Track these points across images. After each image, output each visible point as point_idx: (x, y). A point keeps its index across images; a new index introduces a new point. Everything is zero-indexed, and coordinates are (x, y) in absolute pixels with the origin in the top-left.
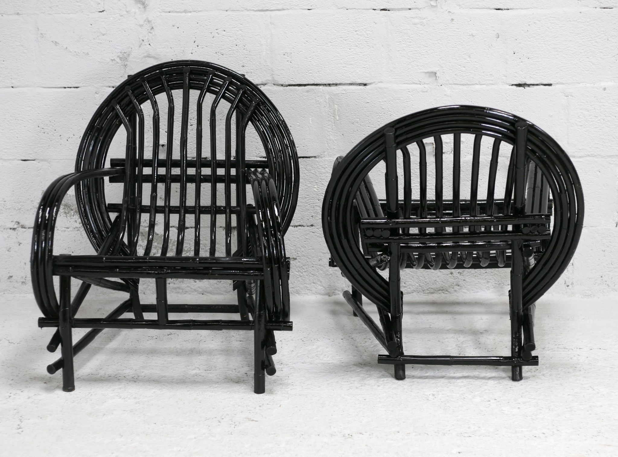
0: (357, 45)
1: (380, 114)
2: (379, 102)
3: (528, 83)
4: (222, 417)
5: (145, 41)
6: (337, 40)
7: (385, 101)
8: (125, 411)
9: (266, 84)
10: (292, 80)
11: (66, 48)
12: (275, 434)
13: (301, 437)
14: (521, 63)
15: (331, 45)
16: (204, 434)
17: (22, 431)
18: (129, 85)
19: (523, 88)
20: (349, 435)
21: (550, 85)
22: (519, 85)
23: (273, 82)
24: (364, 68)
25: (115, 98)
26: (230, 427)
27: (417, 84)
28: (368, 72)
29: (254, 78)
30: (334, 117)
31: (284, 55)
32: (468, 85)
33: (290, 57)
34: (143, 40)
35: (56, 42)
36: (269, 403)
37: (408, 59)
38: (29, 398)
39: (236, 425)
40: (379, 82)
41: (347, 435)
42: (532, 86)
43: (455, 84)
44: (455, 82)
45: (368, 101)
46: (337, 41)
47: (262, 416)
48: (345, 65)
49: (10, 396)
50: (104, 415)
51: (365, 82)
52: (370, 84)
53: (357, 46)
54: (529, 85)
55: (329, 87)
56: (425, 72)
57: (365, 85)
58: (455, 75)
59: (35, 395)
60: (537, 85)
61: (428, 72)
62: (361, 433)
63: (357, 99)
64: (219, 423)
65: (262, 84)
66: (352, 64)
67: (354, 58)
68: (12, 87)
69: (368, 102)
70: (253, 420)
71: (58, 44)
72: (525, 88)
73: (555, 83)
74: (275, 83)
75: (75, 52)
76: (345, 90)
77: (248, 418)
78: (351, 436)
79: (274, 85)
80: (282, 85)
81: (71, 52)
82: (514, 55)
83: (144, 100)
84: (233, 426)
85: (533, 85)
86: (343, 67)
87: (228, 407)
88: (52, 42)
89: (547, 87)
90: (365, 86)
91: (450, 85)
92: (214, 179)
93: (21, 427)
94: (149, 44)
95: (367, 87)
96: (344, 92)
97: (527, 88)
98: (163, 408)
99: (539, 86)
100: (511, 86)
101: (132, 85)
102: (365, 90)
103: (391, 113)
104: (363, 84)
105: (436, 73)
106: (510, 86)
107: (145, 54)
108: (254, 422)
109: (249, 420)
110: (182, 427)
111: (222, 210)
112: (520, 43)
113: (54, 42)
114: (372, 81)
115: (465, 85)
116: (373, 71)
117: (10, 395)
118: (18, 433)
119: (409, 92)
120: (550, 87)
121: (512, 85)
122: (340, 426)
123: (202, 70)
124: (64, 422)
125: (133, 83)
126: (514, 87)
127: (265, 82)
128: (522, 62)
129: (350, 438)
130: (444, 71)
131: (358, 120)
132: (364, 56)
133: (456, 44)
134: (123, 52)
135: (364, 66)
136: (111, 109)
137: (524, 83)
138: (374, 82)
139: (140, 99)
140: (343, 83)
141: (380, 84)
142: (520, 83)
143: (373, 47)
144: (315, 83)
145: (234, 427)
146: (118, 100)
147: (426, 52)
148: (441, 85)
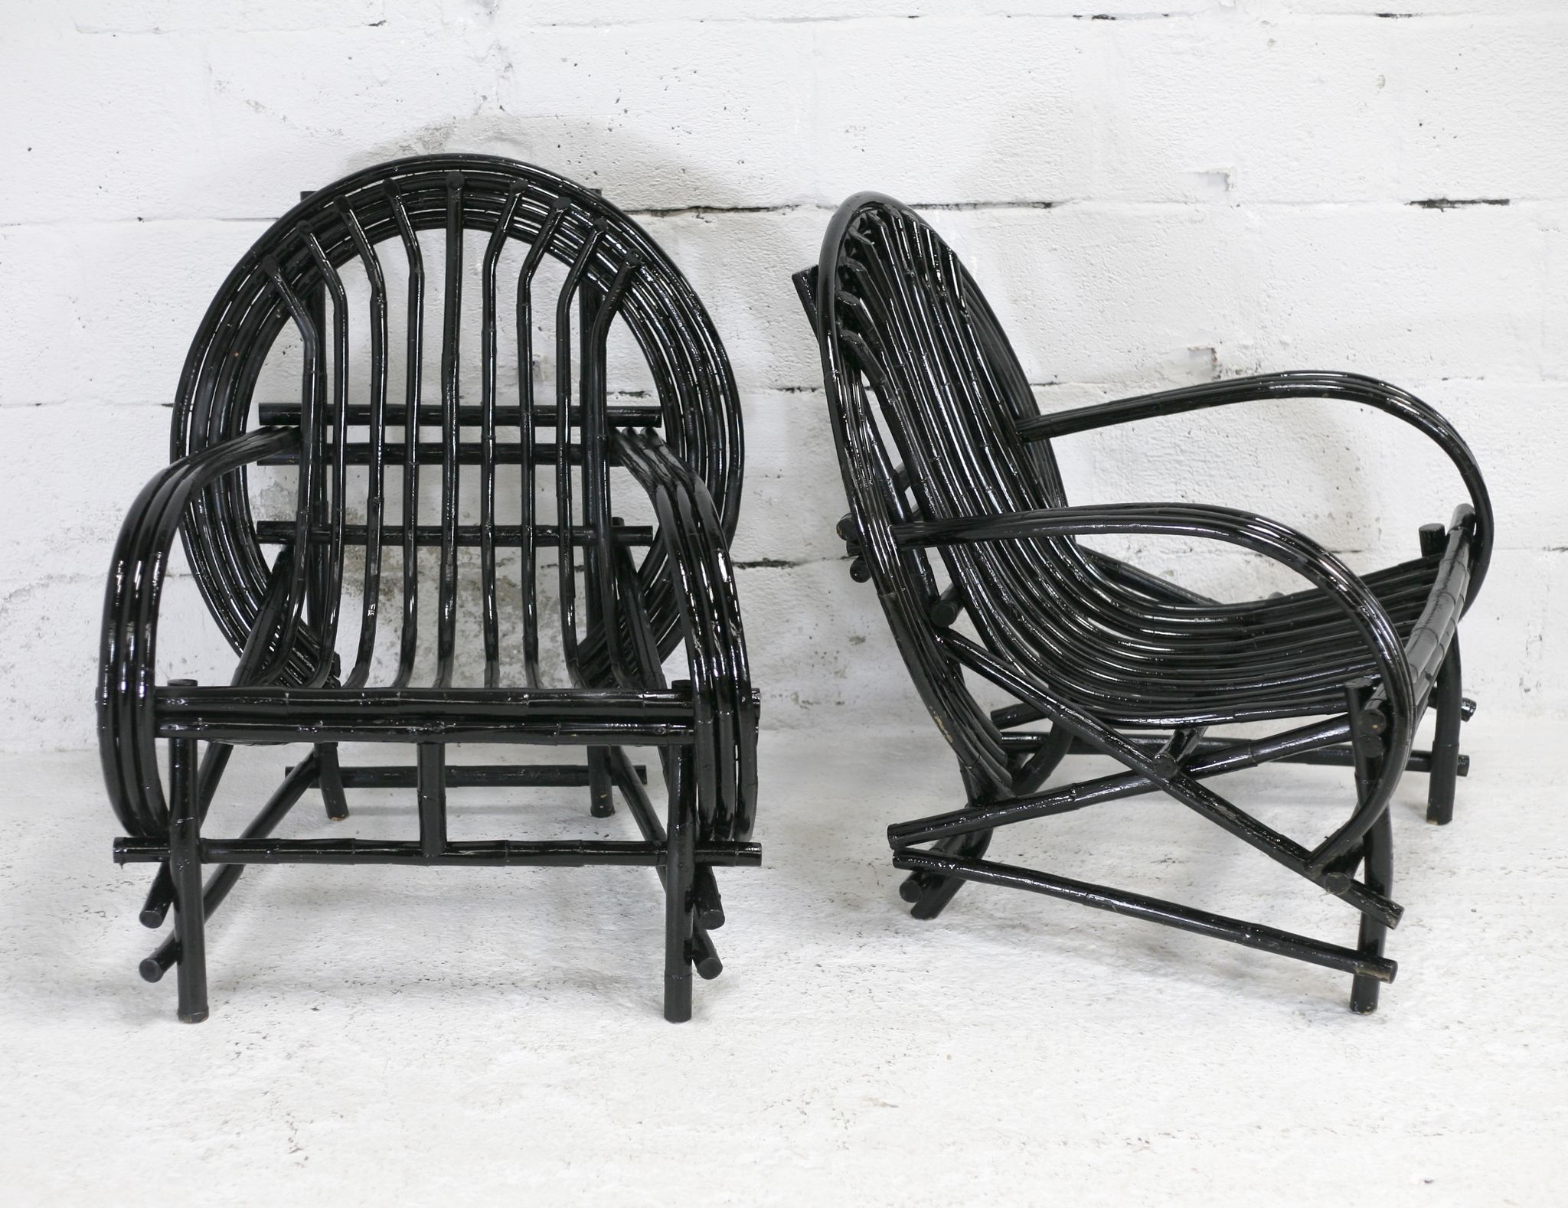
0: (1031, 105)
1: (1084, 279)
2: (1083, 247)
3: (1451, 198)
4: (807, 1098)
5: (489, 99)
6: (982, 94)
7: (1098, 246)
8: (549, 1086)
9: (797, 206)
11: (284, 118)
12: (954, 1143)
13: (1022, 1150)
14: (1437, 149)
15: (966, 107)
16: (777, 1150)
17: (306, 1158)
18: (307, 218)
19: (1439, 210)
20: (1140, 1139)
21: (1504, 202)
22: (1430, 204)
23: (816, 201)
24: (1049, 163)
25: (270, 251)
26: (836, 1126)
27: (1177, 202)
28: (1057, 173)
29: (767, 192)
31: (847, 131)
32: (1304, 202)
33: (861, 137)
34: (485, 97)
35: (257, 103)
36: (908, 1052)
37: (1158, 140)
38: (289, 1056)
39: (848, 1121)
40: (1084, 200)
41: (1134, 1141)
42: (1460, 205)
43: (1272, 202)
44: (1271, 198)
45: (1054, 246)
46: (980, 96)
47: (904, 1092)
48: (1000, 157)
49: (239, 1054)
50: (501, 1101)
51: (1047, 200)
52: (1061, 203)
53: (1031, 109)
54: (1452, 204)
55: (958, 212)
56: (1199, 173)
57: (1048, 205)
58: (1275, 178)
59: (302, 1046)
60: (1473, 202)
61: (1207, 173)
62: (1168, 1134)
63: (1028, 242)
64: (803, 1117)
65: (788, 206)
66: (1017, 155)
67: (1022, 138)
68: (140, 219)
69: (1055, 249)
70: (884, 1105)
71: (263, 107)
72: (1445, 209)
73: (1517, 196)
74: (822, 204)
75: (307, 128)
76: (998, 220)
77: (871, 1099)
78: (1147, 1142)
79: (819, 207)
81: (296, 128)
82: (1420, 128)
83: (347, 255)
84: (841, 1124)
85: (1463, 202)
86: (995, 162)
87: (808, 1066)
88: (248, 102)
89: (1498, 207)
90: (1048, 209)
91: (1261, 205)
92: (528, 456)
93: (299, 1146)
94: (501, 107)
95: (1052, 210)
96: (996, 224)
97: (1448, 210)
98: (644, 1074)
99: (1478, 205)
100: (1408, 206)
101: (314, 219)
102: (1048, 217)
103: (1112, 275)
104: (1044, 203)
105: (1227, 176)
106: (1406, 204)
107: (490, 134)
108: (889, 1108)
109: (875, 1105)
110: (714, 1132)
111: (549, 536)
112: (1436, 99)
113: (253, 104)
114: (1067, 197)
115: (1298, 203)
116: (1070, 171)
117: (237, 1049)
118: (298, 1164)
119: (1158, 222)
120: (1505, 207)
121: (1413, 203)
122: (1108, 1115)
123: (493, 179)
124: (403, 1127)
125: (316, 212)
126: (1418, 208)
127: (796, 201)
128: (1438, 146)
129: (1146, 1148)
130: (1246, 169)
131: (1029, 293)
132: (1047, 133)
133: (1278, 102)
134: (433, 126)
135: (1049, 160)
136: (263, 277)
137: (1441, 197)
138: (1073, 199)
139: (335, 254)
140: (994, 201)
141: (1086, 202)
142: (1433, 197)
143: (1071, 112)
144: (924, 203)
145: (846, 1128)
146: (278, 255)
147: (1204, 122)
148: (1238, 206)
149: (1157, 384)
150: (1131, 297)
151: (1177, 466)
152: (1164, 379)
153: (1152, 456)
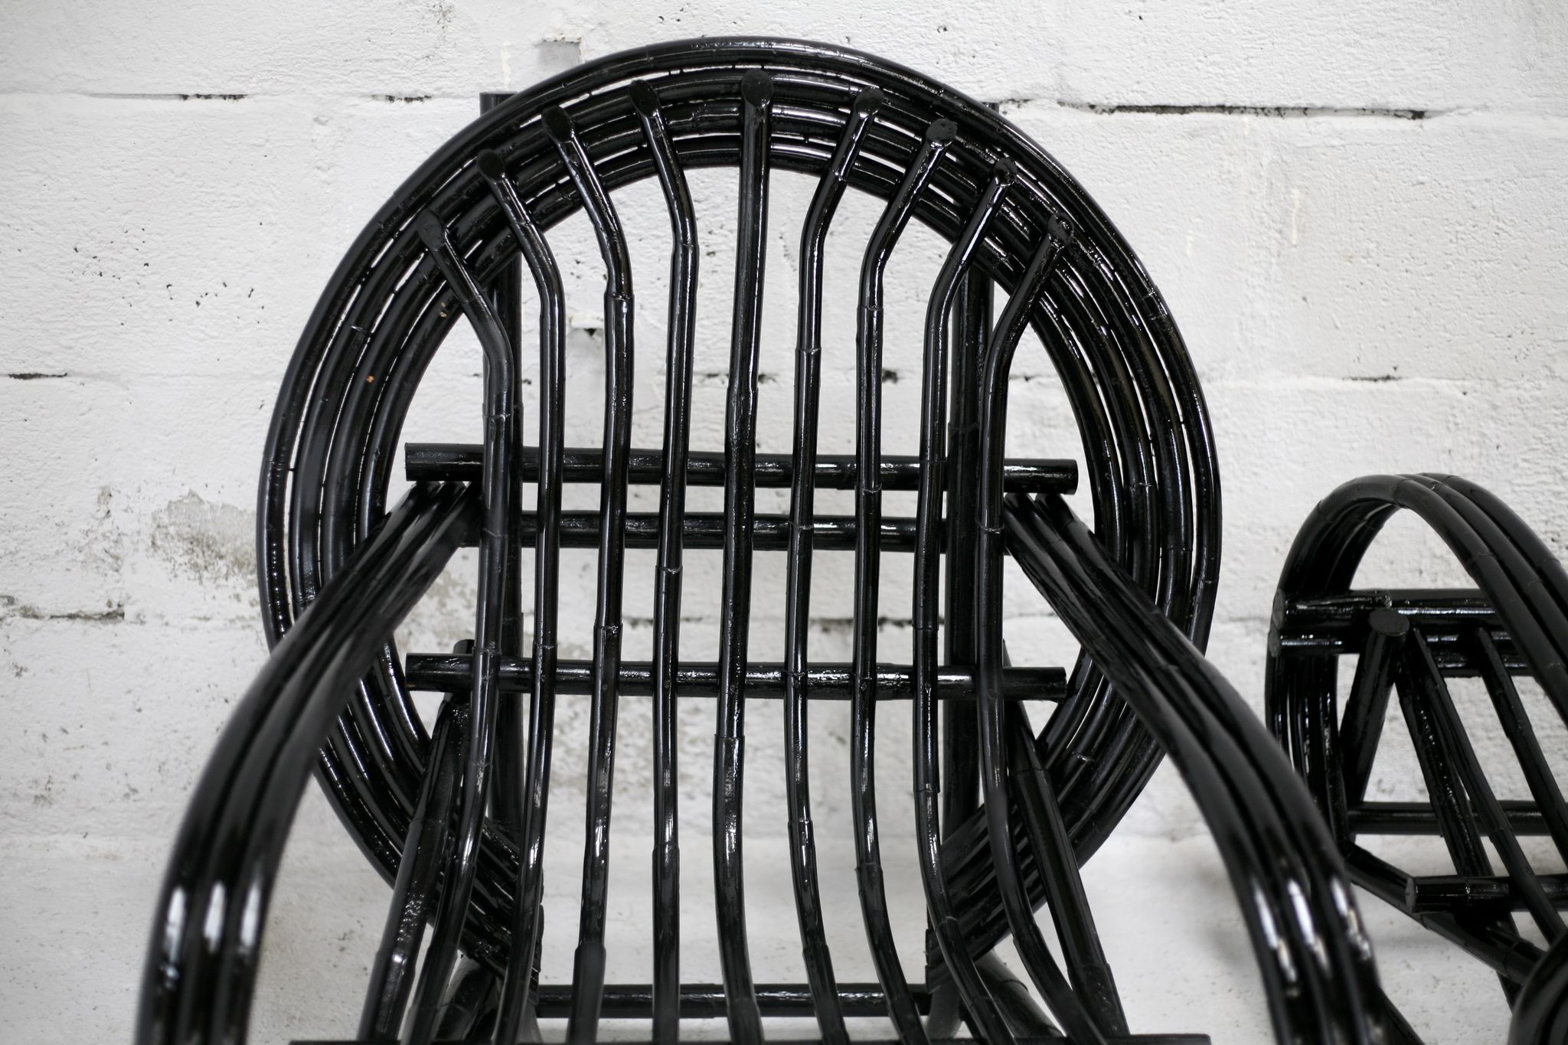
1: (1459, 228)
2: (1465, 182)
7: (1487, 180)
9: (1026, 101)
10: (1136, 87)
23: (1058, 96)
24: (1430, 50)
28: (1441, 66)
29: (981, 77)
30: (1280, 232)
40: (1477, 109)
45: (1421, 178)
48: (1357, 37)
51: (1419, 106)
52: (1440, 113)
55: (1279, 119)
57: (1418, 115)
63: (1381, 170)
65: (1013, 100)
66: (1383, 35)
67: (1394, 10)
69: (1422, 183)
74: (1067, 99)
76: (1340, 135)
79: (1061, 103)
80: (1092, 107)
86: (1348, 45)
90: (1418, 121)
95: (1425, 123)
96: (1336, 142)
102: (1418, 134)
103: (1501, 225)
104: (1413, 112)
114: (1451, 104)
116: (1461, 65)
127: (1027, 93)
131: (1372, 246)
135: (1431, 45)
138: (1459, 107)
140: (1338, 106)
141: (1479, 113)
144: (1228, 104)
149: (1544, 384)
150: (1526, 258)
151: (1553, 499)
152: (1554, 377)
153: (1519, 485)
